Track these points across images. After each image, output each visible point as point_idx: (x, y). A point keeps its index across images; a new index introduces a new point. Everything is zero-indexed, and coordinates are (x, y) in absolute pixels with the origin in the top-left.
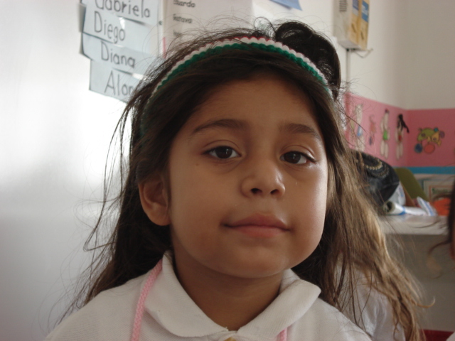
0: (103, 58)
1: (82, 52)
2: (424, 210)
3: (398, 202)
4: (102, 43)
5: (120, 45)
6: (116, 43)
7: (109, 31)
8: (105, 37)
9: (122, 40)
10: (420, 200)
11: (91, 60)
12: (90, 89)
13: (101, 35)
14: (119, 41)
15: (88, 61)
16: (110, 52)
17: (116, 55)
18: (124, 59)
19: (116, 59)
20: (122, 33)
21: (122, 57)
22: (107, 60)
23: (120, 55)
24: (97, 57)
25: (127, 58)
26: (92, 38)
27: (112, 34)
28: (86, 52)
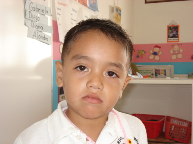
0: (32, 27)
1: (25, 24)
2: (139, 76)
3: (130, 74)
4: (32, 22)
5: (38, 22)
6: (36, 21)
7: (34, 18)
8: (33, 20)
9: (39, 21)
10: (137, 73)
11: (28, 27)
12: (28, 37)
13: (31, 19)
14: (38, 21)
15: (27, 27)
16: (34, 25)
17: (36, 26)
18: (39, 27)
19: (37, 27)
20: (38, 18)
21: (39, 26)
22: (34, 27)
23: (38, 25)
24: (30, 26)
25: (40, 26)
26: (28, 20)
27: (35, 19)
28: (26, 24)
